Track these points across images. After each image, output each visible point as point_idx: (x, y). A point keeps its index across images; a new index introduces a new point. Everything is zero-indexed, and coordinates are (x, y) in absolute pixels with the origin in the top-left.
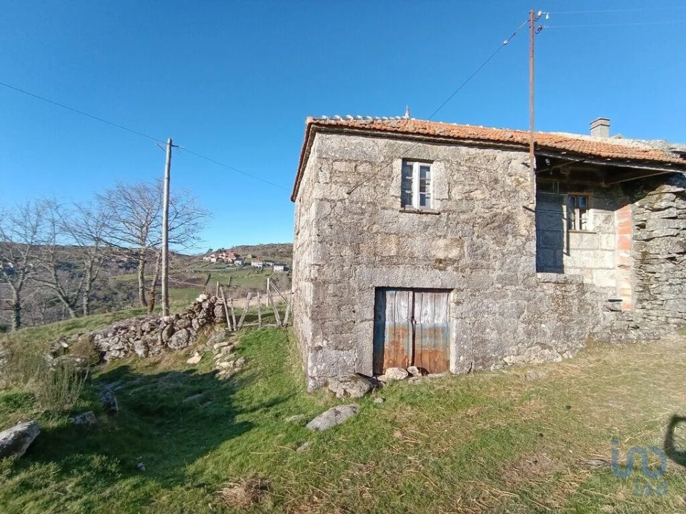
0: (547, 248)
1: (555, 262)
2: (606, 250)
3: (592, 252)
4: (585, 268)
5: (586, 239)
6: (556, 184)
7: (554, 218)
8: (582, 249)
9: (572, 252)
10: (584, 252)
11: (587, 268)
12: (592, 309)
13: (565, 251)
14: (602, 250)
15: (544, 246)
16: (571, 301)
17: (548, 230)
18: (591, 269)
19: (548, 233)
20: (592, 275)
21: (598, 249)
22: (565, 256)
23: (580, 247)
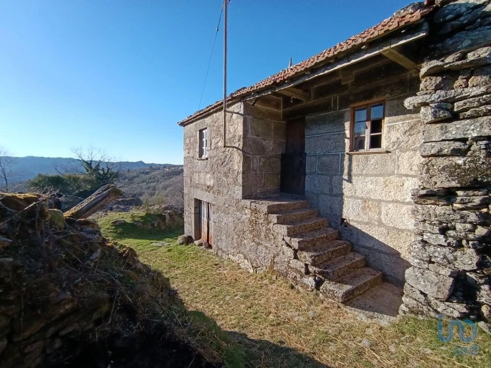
0: (322, 174)
1: (331, 190)
2: (407, 176)
3: (381, 179)
4: (369, 199)
5: (373, 161)
6: (335, 101)
7: (332, 140)
8: (367, 175)
9: (354, 179)
10: (368, 179)
11: (373, 200)
12: (274, 239)
13: (345, 177)
14: (401, 175)
15: (320, 172)
16: (261, 227)
17: (324, 155)
18: (380, 201)
19: (324, 159)
20: (380, 209)
21: (393, 174)
22: (345, 182)
23: (364, 172)
